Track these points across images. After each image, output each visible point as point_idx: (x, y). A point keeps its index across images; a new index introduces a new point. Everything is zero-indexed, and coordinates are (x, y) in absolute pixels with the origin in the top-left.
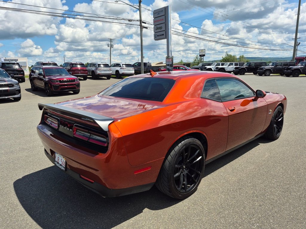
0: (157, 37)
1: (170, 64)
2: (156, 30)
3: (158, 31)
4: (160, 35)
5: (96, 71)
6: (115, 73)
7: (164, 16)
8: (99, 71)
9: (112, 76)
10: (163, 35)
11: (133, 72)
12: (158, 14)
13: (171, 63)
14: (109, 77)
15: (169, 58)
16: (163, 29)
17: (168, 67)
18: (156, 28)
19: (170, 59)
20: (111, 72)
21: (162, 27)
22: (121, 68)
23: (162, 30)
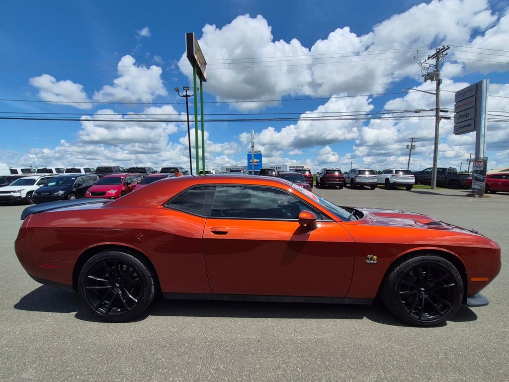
0: (460, 129)
1: (480, 171)
2: (458, 119)
3: (460, 120)
4: (465, 126)
5: (355, 178)
6: (384, 182)
7: (474, 97)
8: (358, 178)
9: (378, 186)
10: (470, 125)
11: (413, 181)
12: (463, 96)
13: (482, 169)
14: (373, 186)
15: (479, 160)
16: (472, 116)
17: (475, 175)
18: (459, 117)
19: (480, 162)
20: (376, 180)
21: (468, 114)
22: (393, 176)
23: (468, 118)
